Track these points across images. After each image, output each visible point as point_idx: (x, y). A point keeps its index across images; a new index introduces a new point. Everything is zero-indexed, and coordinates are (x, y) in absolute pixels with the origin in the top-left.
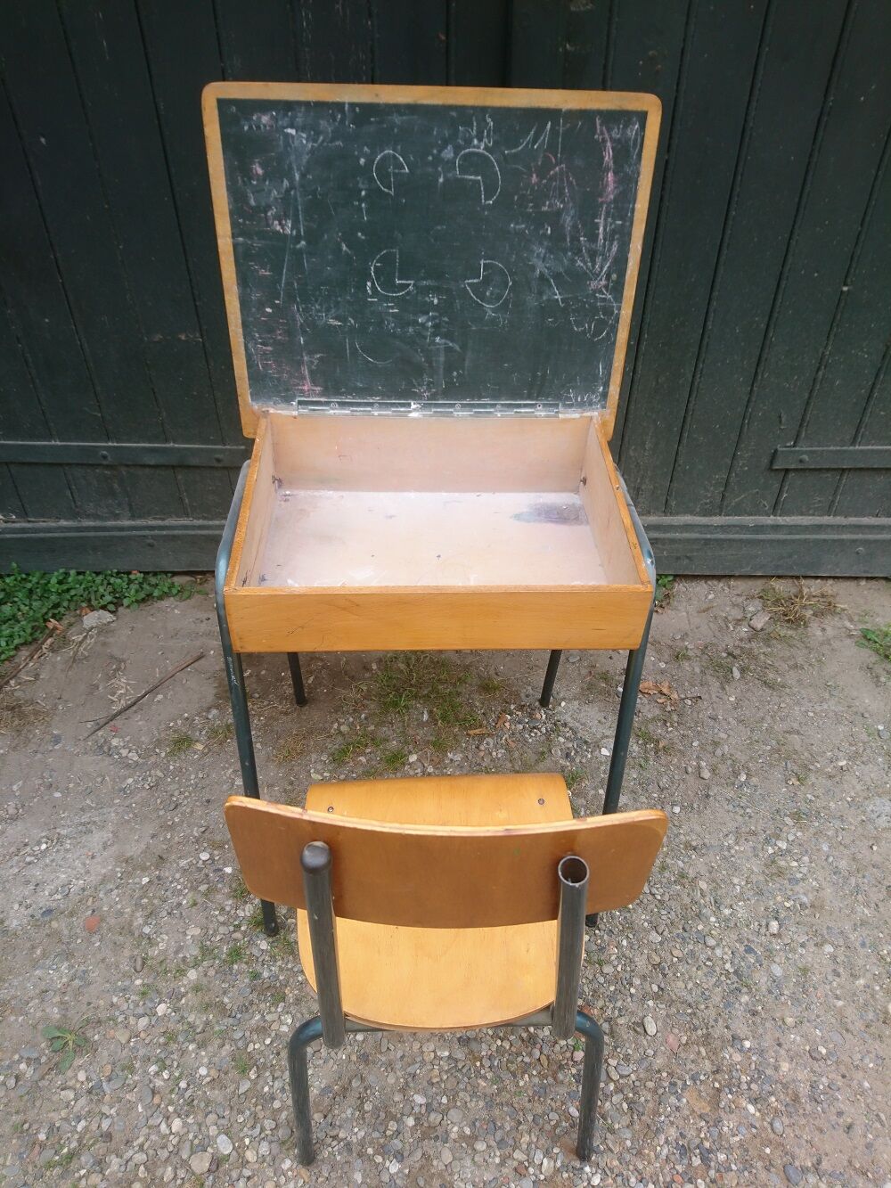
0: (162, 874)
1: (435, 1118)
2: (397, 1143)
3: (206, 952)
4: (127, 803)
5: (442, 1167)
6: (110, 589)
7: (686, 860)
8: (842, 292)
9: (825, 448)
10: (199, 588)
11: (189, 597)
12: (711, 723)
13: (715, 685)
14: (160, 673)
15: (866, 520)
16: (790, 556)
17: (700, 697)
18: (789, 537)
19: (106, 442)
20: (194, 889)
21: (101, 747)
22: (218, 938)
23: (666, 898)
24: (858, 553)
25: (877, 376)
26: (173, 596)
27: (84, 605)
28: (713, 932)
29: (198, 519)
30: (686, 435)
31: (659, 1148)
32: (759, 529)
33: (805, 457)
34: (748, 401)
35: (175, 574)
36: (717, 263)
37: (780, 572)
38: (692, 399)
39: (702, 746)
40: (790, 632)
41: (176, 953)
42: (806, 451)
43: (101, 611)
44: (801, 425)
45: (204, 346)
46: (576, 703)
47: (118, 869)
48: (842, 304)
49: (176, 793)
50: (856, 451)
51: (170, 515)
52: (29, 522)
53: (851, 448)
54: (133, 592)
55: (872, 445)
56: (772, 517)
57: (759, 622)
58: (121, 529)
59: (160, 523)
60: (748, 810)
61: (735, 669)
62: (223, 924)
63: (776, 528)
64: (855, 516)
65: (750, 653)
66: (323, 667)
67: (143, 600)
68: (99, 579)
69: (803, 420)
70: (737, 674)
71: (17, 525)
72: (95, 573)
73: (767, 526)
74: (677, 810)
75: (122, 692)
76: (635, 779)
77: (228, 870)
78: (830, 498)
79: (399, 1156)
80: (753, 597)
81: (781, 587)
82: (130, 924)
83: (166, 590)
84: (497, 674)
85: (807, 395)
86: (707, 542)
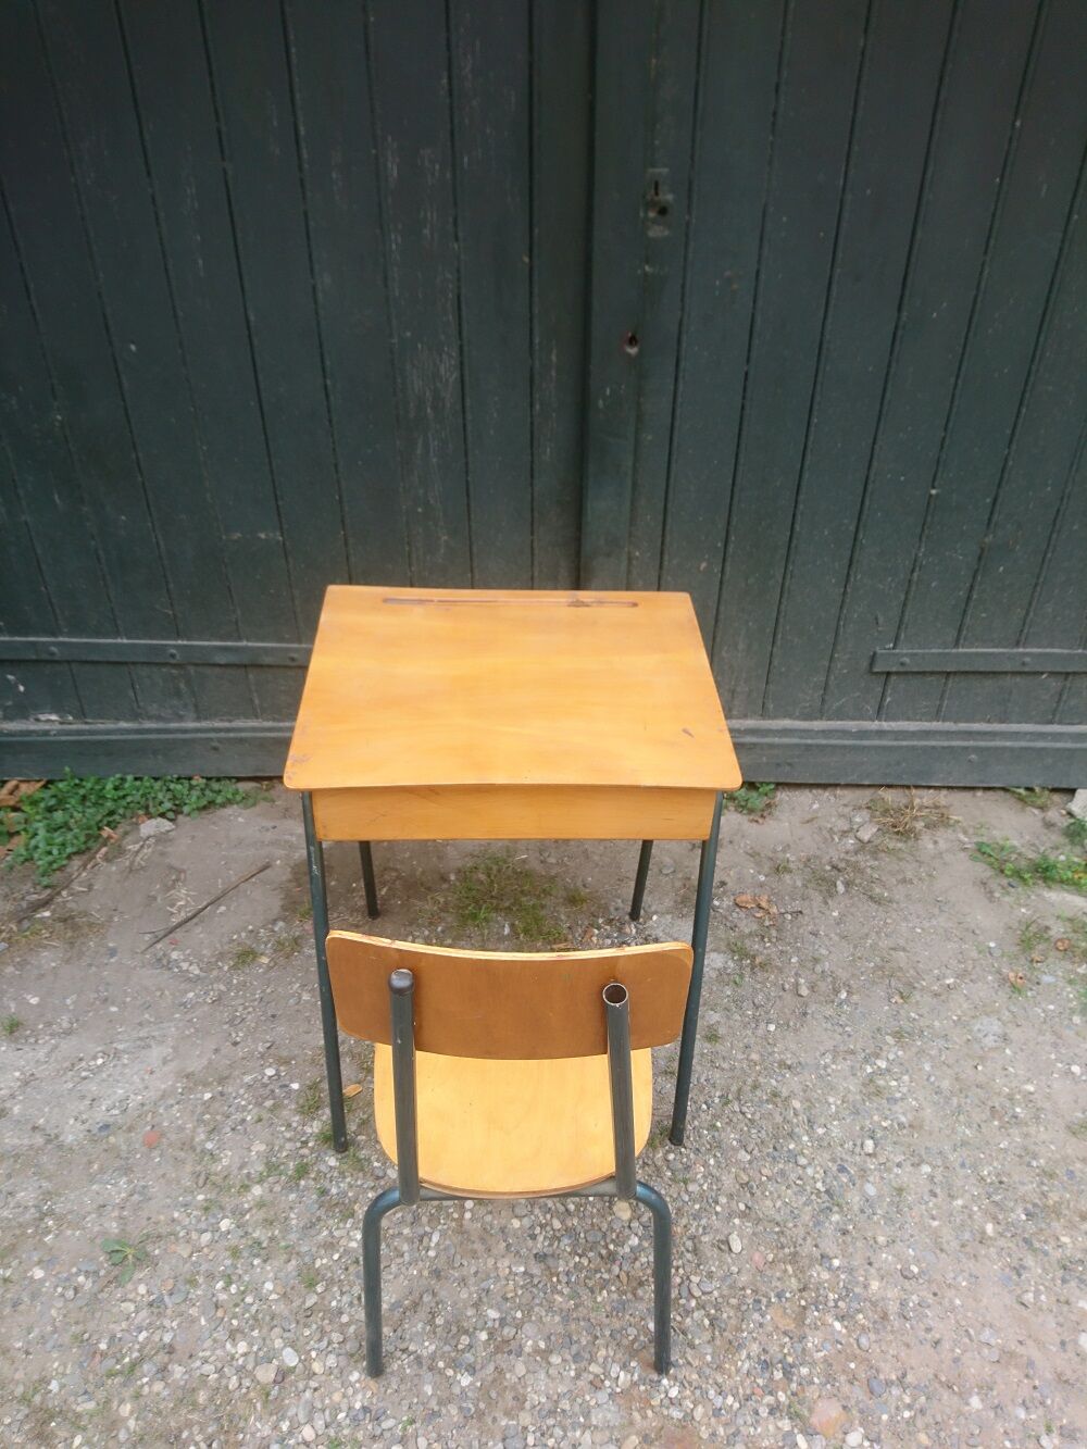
0: (225, 1090)
1: (508, 1332)
2: (469, 1357)
3: (272, 1168)
4: (188, 1017)
5: (514, 1379)
6: (169, 795)
7: (779, 1078)
8: (931, 496)
9: (927, 651)
10: (267, 794)
11: (254, 805)
12: (812, 938)
13: (817, 898)
14: (223, 883)
15: (976, 726)
16: (898, 763)
17: (801, 912)
18: (895, 743)
19: (175, 640)
20: (259, 1104)
21: (159, 960)
22: (284, 1154)
23: (757, 1117)
24: (970, 761)
25: (974, 577)
26: (237, 803)
27: (141, 812)
28: (805, 1151)
29: (268, 720)
30: (779, 636)
31: (740, 1363)
32: (863, 734)
33: (907, 660)
34: (843, 601)
35: (239, 779)
36: (802, 467)
37: (889, 781)
38: (784, 600)
39: (801, 962)
40: (900, 845)
41: (241, 1168)
42: (906, 654)
43: (159, 819)
44: (899, 627)
45: (284, 544)
46: (669, 917)
47: (179, 1085)
48: (932, 506)
49: (240, 1008)
50: (958, 655)
51: (237, 716)
52: (86, 723)
53: (954, 651)
54: (194, 799)
55: (977, 647)
56: (876, 722)
57: (866, 835)
58: (185, 731)
59: (227, 725)
60: (847, 1029)
61: (839, 883)
62: (290, 1140)
63: (881, 733)
64: (966, 722)
65: (856, 868)
66: (398, 878)
67: (205, 808)
68: (157, 785)
69: (901, 621)
70: (841, 888)
71: (74, 727)
72: (154, 778)
73: (871, 731)
74: (772, 1027)
75: (182, 903)
76: (728, 996)
77: (295, 1086)
78: (938, 703)
79: (470, 1369)
80: (860, 808)
81: (889, 796)
82: (192, 1139)
83: (230, 796)
84: (584, 886)
85: (903, 597)
86: (808, 747)
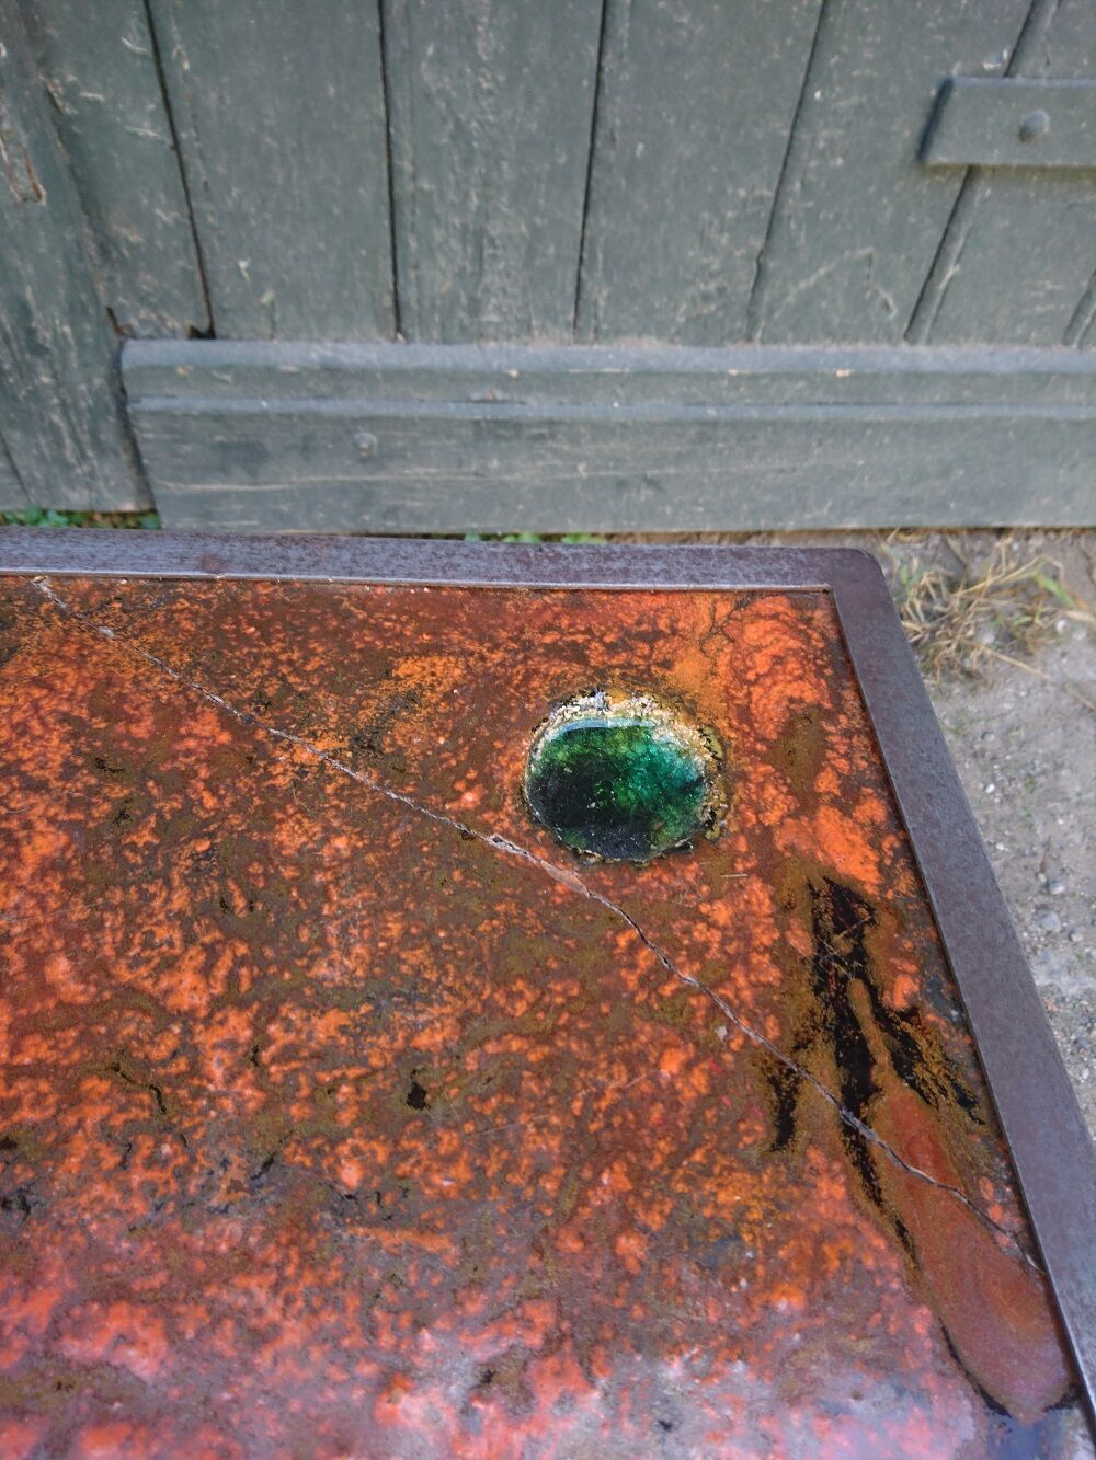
18: (951, 414)
32: (866, 386)
33: (1040, 118)
37: (911, 520)
42: (1044, 95)
56: (904, 347)
63: (915, 379)
73: (890, 376)
86: (707, 430)
